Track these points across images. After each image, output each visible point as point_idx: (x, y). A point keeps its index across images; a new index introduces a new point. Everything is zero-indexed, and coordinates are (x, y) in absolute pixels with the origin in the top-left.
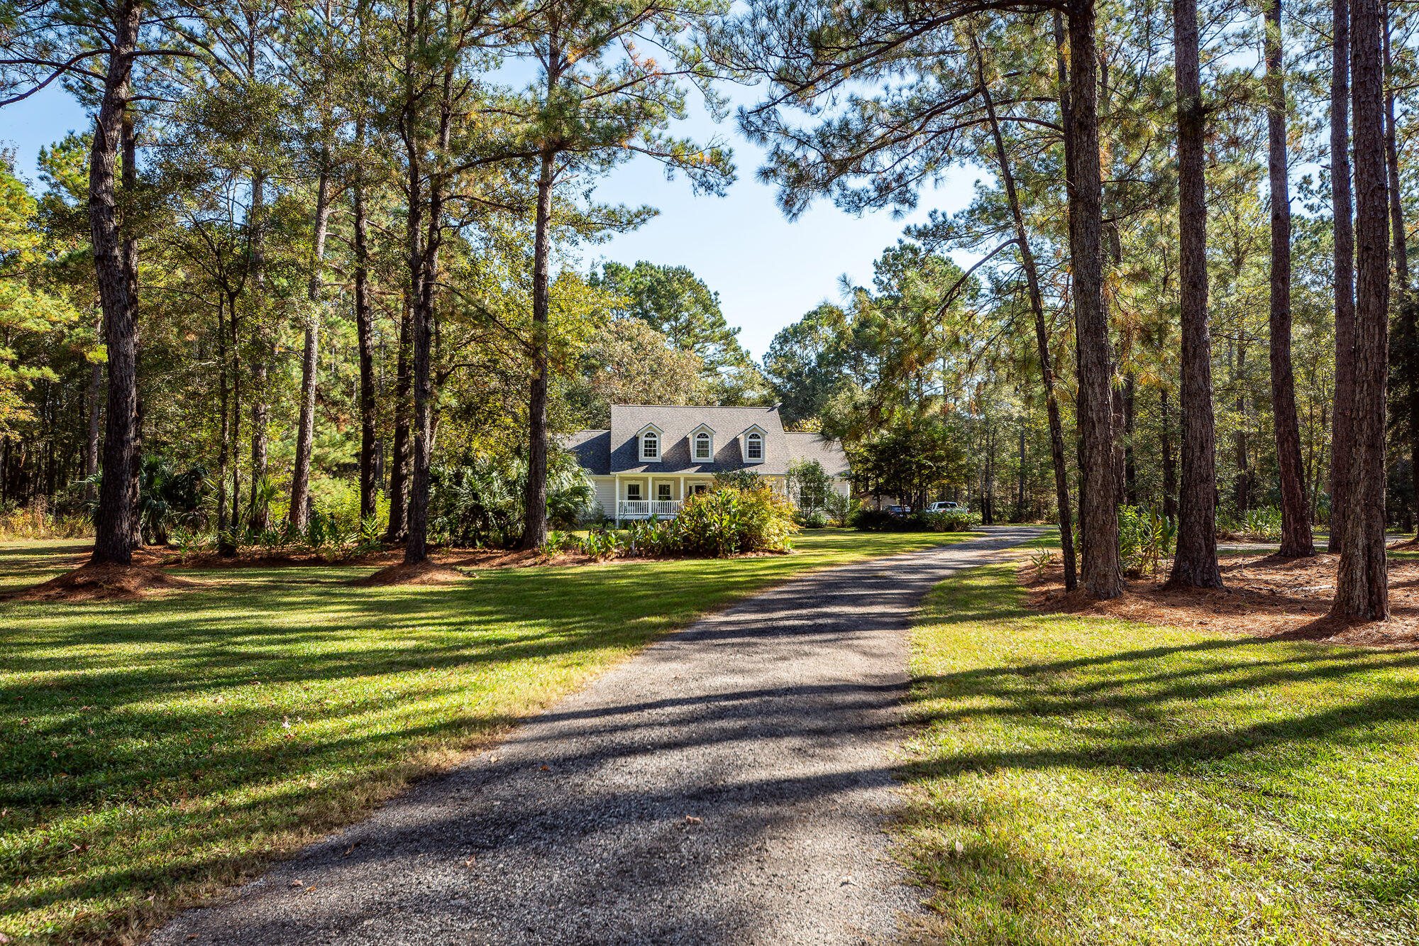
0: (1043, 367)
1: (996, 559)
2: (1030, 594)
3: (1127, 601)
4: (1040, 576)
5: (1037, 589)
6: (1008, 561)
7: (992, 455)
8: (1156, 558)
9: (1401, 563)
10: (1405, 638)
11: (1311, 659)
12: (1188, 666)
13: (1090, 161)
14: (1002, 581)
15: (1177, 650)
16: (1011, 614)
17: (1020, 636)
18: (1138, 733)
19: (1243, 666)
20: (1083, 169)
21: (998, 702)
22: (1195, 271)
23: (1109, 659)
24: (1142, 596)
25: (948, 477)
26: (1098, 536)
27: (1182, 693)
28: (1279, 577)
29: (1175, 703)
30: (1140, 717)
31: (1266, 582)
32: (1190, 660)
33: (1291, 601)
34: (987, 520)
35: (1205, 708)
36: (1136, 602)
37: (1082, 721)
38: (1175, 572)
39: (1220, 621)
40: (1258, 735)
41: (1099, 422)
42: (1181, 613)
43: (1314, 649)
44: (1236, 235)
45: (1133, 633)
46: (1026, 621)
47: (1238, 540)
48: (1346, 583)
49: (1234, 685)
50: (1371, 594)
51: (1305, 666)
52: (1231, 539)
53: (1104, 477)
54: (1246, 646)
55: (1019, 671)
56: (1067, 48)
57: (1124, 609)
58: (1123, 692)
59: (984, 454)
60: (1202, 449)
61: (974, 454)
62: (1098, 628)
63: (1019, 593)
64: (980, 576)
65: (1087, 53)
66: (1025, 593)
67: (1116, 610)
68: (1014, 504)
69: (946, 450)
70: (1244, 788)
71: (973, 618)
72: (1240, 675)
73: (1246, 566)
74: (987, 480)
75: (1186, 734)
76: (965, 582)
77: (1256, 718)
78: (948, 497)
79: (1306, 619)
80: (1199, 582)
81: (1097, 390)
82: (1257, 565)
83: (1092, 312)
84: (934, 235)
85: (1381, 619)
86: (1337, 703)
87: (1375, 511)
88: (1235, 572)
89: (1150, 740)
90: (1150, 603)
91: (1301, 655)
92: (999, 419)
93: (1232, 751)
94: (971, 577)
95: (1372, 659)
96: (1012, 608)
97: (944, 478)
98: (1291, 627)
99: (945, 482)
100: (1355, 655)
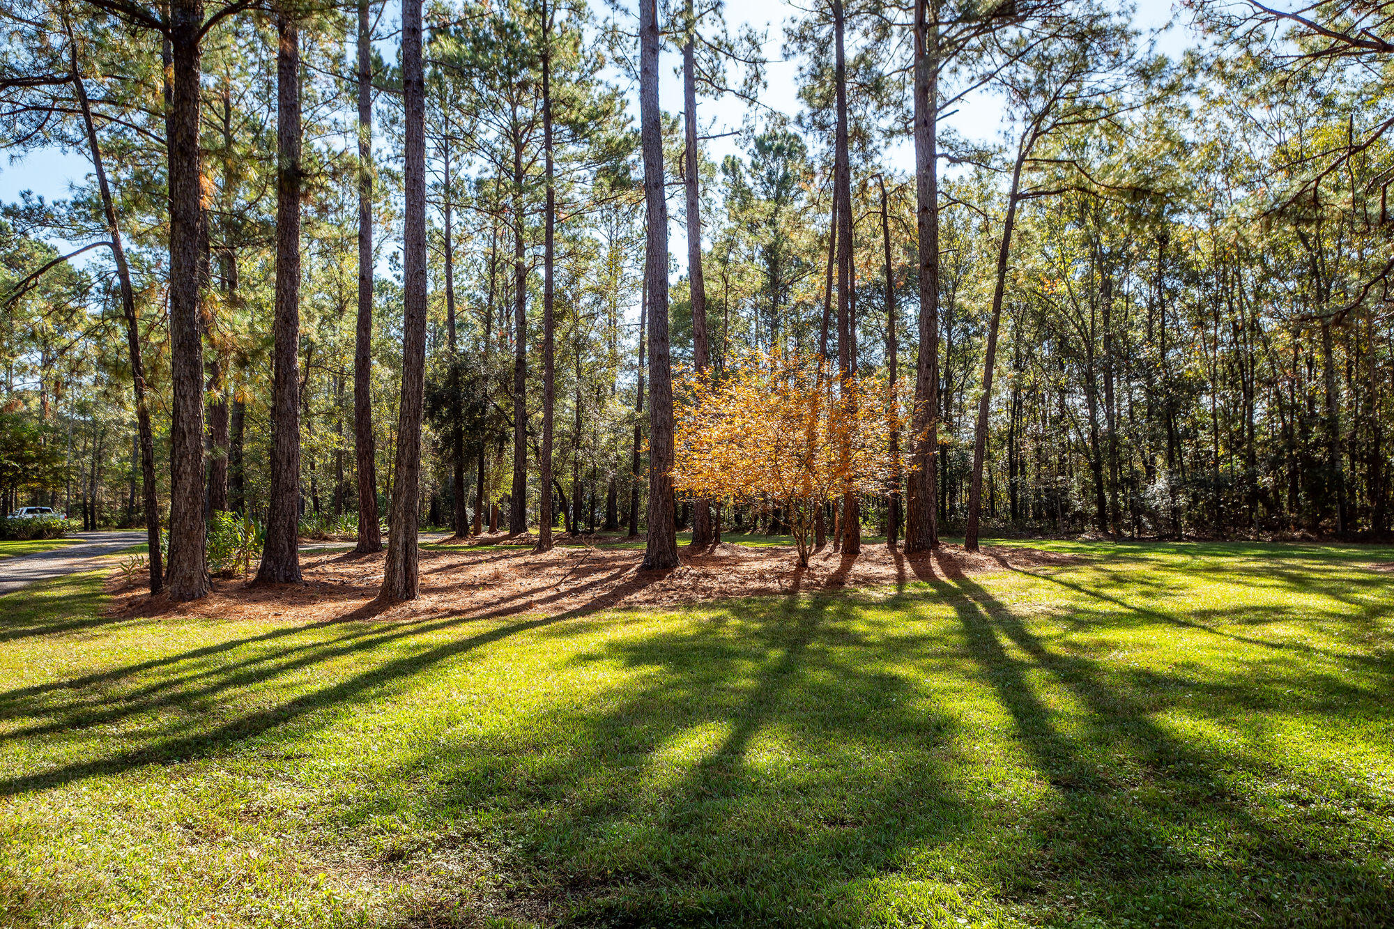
0: (134, 375)
1: (84, 567)
2: (114, 601)
3: (211, 601)
4: (130, 582)
5: (124, 596)
6: (99, 568)
7: (100, 458)
8: (247, 559)
9: (440, 554)
10: (426, 612)
11: (355, 636)
12: (252, 655)
13: (190, 187)
14: (85, 590)
15: (246, 641)
16: (83, 624)
17: (85, 646)
18: (186, 726)
19: (299, 649)
20: (183, 191)
21: (30, 723)
22: (288, 309)
23: (176, 659)
24: (227, 595)
25: (38, 480)
26: (184, 541)
27: (239, 681)
28: (352, 569)
29: (231, 691)
30: (191, 711)
31: (342, 575)
32: (255, 650)
33: (356, 589)
34: (90, 526)
35: (256, 692)
36: (220, 600)
37: (130, 725)
38: (261, 572)
39: (292, 611)
40: (297, 708)
41: (190, 432)
42: (260, 608)
43: (360, 627)
44: (340, 286)
45: (209, 631)
46: (98, 631)
47: (332, 540)
48: (391, 571)
49: (288, 666)
50: (407, 579)
51: (349, 643)
52: (326, 539)
53: (193, 485)
54: (308, 631)
55: (71, 684)
56: (172, 73)
57: (207, 609)
58: (180, 690)
59: (88, 458)
60: (289, 462)
61: (76, 457)
62: (175, 629)
63: (101, 601)
64: (59, 586)
65: (191, 86)
66: (109, 601)
67: (198, 610)
68: (124, 510)
69: (36, 450)
70: (269, 757)
71: (33, 633)
72: (294, 657)
73: (328, 562)
74: (92, 484)
75: (230, 719)
76: (38, 594)
77: (297, 693)
78: (40, 501)
79: (362, 603)
80: (282, 579)
81: (189, 402)
82: (338, 561)
83: (186, 329)
84: (28, 218)
85: (413, 598)
86: (366, 669)
87: (411, 516)
88: (319, 568)
89: (197, 731)
90: (233, 601)
91: (349, 633)
92: (109, 423)
93: (269, 726)
94: (46, 588)
95: (400, 630)
96: (86, 618)
97: (33, 480)
98: (348, 611)
99: (35, 485)
100: (388, 629)
